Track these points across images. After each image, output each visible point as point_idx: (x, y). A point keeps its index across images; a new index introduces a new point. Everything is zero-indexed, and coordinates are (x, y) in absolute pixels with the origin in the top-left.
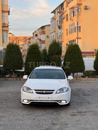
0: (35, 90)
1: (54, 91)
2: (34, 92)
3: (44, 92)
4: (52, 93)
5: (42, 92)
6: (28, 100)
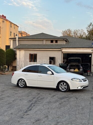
2: (82, 80)
6: (81, 86)
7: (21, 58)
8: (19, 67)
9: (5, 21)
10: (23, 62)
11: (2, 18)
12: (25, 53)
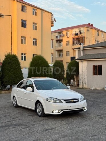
0: (64, 100)
1: (78, 99)
2: (64, 102)
3: (72, 101)
4: (78, 101)
5: (70, 101)
6: (59, 110)
7: (83, 71)
8: (81, 81)
9: (90, 30)
10: (85, 76)
11: (86, 27)
12: (88, 65)
